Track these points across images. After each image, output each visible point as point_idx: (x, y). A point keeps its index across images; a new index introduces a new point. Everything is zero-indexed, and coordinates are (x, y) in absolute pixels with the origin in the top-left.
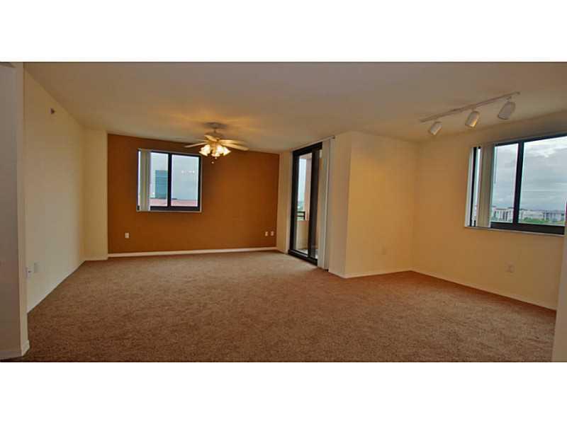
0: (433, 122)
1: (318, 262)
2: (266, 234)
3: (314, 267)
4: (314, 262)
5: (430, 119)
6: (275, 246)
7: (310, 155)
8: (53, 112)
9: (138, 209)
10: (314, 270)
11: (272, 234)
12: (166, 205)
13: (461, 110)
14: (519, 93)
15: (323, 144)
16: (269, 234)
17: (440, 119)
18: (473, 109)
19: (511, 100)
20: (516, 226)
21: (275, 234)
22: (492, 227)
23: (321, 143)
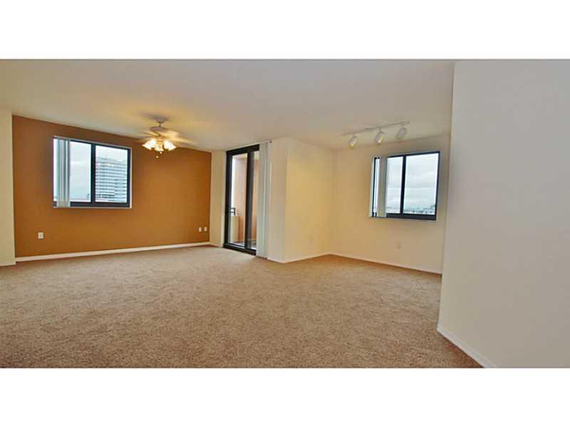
0: (351, 136)
1: (257, 252)
2: (200, 230)
3: (253, 257)
4: (253, 253)
5: (349, 133)
6: (208, 241)
7: (245, 155)
9: (55, 206)
10: (253, 259)
11: (206, 229)
12: (89, 201)
13: (372, 129)
14: (408, 122)
15: (260, 147)
16: (203, 229)
17: (357, 135)
18: (380, 129)
19: (404, 127)
20: (402, 215)
21: (208, 229)
22: (387, 217)
23: (258, 145)
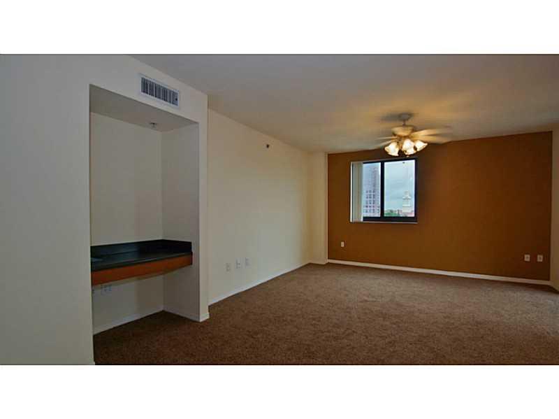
2: (527, 258)
6: (548, 279)
8: (268, 146)
11: (540, 258)
12: (379, 215)
16: (534, 257)
21: (547, 259)
